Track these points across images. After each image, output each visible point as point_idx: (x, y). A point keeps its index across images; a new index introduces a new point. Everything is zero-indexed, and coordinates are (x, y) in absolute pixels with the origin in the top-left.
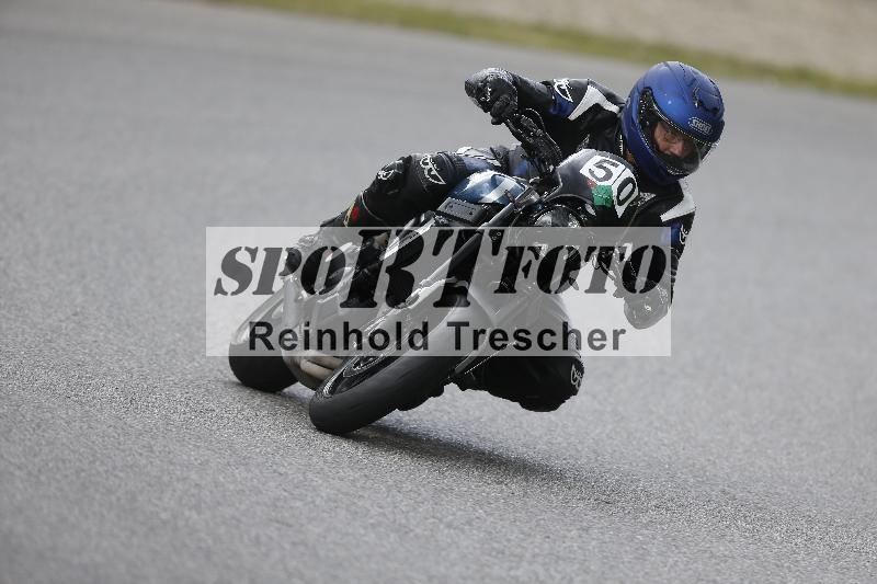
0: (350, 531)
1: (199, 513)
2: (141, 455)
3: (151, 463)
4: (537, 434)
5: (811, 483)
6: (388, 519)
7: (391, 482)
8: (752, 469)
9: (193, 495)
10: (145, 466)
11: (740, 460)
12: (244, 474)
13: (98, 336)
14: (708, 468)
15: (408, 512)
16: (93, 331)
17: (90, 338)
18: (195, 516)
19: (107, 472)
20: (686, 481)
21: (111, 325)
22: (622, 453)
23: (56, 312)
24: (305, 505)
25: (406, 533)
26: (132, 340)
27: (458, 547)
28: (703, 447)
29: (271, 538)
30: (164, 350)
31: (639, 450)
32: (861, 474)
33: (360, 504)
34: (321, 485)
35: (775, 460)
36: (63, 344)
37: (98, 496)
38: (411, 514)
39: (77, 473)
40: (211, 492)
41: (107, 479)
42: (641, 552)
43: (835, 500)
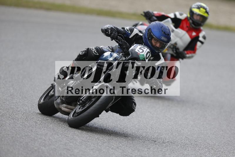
0: (86, 151)
1: (45, 147)
2: (29, 132)
3: (32, 134)
4: (136, 123)
5: (209, 134)
6: (96, 147)
7: (96, 138)
8: (194, 131)
9: (43, 143)
10: (30, 135)
11: (190, 129)
12: (57, 137)
13: (17, 101)
14: (182, 131)
15: (101, 145)
16: (16, 99)
17: (15, 101)
18: (44, 148)
19: (20, 137)
20: (176, 135)
21: (20, 98)
22: (158, 128)
23: (6, 94)
24: (73, 144)
25: (101, 151)
26: (26, 102)
27: (115, 154)
28: (180, 125)
29: (64, 153)
30: (35, 104)
31: (163, 127)
32: (223, 131)
33: (88, 144)
34: (78, 139)
35: (200, 128)
36: (8, 103)
37: (18, 144)
38: (102, 146)
39: (12, 138)
40: (48, 142)
41: (20, 139)
42: (164, 154)
43: (216, 138)
